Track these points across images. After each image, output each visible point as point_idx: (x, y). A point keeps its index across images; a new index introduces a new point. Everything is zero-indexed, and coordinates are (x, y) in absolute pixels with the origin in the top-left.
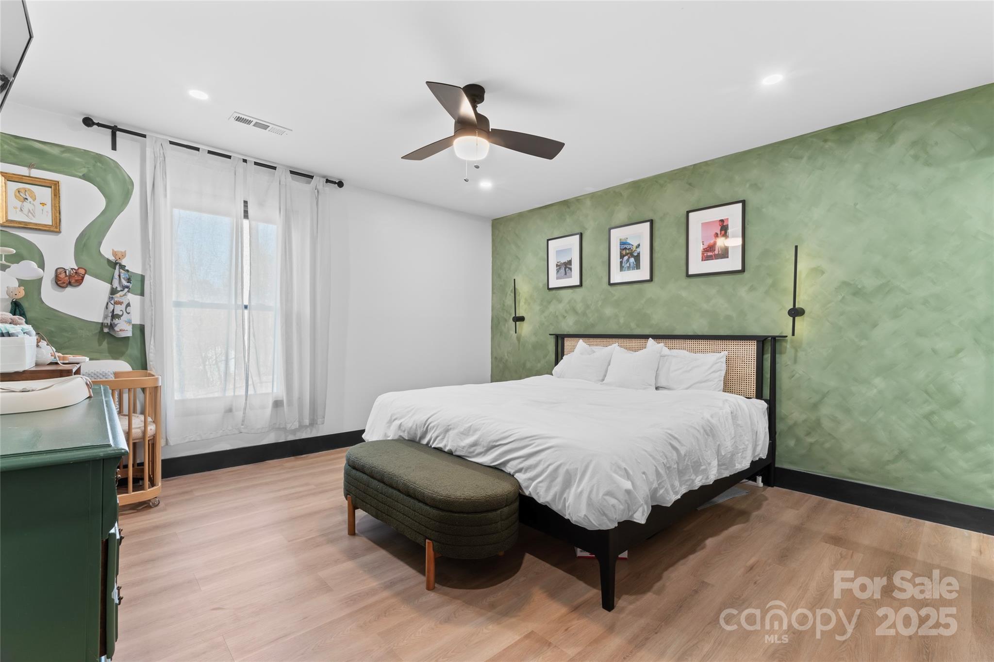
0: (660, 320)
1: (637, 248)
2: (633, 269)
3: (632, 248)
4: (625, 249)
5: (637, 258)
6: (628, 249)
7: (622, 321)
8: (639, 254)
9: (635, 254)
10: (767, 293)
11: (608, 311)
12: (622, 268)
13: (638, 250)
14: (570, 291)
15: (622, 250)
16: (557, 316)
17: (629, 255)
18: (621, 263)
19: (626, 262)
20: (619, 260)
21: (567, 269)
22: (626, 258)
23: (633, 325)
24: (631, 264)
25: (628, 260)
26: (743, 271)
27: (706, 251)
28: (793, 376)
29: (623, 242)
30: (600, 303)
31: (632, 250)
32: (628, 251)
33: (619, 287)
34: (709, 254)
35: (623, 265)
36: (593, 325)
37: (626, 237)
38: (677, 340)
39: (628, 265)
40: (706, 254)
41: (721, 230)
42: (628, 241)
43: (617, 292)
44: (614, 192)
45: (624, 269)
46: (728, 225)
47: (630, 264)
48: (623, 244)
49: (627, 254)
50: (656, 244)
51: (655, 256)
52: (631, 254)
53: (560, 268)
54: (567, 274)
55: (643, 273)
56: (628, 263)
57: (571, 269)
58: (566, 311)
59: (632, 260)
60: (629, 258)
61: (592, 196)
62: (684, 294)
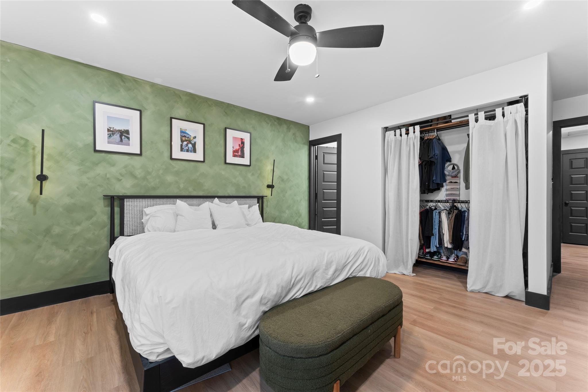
0: (208, 187)
1: (194, 138)
2: (191, 152)
3: (190, 138)
4: (185, 136)
5: (194, 145)
6: (187, 138)
7: (182, 186)
8: (195, 143)
9: (193, 143)
10: (258, 177)
11: (170, 178)
12: (182, 150)
13: (195, 140)
14: (126, 157)
15: (182, 136)
16: (108, 179)
17: (188, 142)
18: (182, 145)
19: (185, 146)
20: (180, 143)
21: (123, 137)
22: (185, 143)
23: (191, 189)
24: (190, 148)
25: (187, 145)
26: (250, 166)
27: (235, 152)
28: (266, 213)
29: (183, 131)
30: (161, 172)
31: (190, 139)
32: (187, 139)
33: (179, 162)
34: (236, 154)
35: (183, 147)
36: (154, 189)
37: (186, 129)
38: (223, 199)
39: (187, 149)
40: (234, 154)
41: (241, 144)
42: (187, 132)
43: (177, 165)
44: (174, 92)
45: (183, 150)
46: (244, 142)
47: (188, 148)
48: (183, 133)
49: (186, 141)
50: (206, 140)
51: (206, 147)
52: (189, 142)
53: (113, 134)
54: (123, 141)
55: (199, 156)
56: (187, 147)
57: (128, 138)
58: (121, 174)
59: (190, 146)
60: (188, 143)
61: (153, 85)
62: (223, 173)
